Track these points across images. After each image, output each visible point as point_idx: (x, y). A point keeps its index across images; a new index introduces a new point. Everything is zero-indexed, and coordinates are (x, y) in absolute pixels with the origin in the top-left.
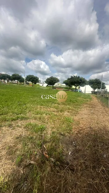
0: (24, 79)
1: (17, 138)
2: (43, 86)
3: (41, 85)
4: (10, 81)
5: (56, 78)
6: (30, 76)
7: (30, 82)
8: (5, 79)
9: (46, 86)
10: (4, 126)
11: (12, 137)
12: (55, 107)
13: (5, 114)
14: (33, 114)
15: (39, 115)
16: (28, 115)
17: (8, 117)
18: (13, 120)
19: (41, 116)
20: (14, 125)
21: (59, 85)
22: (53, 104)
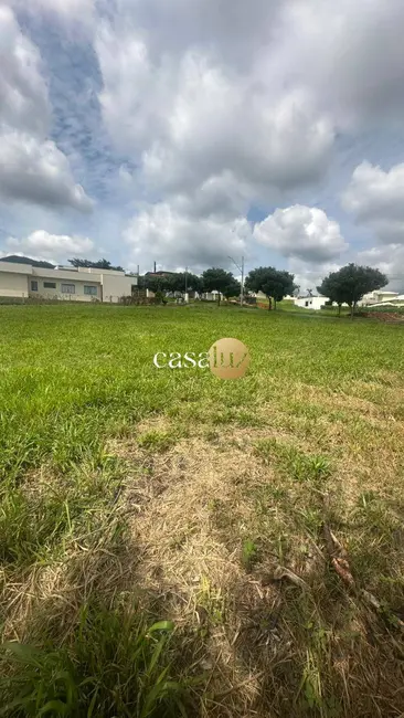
0: (238, 285)
1: (237, 482)
2: (310, 306)
3: (300, 303)
4: (197, 295)
5: (369, 270)
6: (261, 271)
7: (260, 296)
8: (183, 290)
9: (322, 307)
10: (195, 436)
11: (221, 475)
12: (366, 395)
13: (192, 400)
14: (281, 410)
15: (303, 420)
16: (262, 412)
17: (204, 411)
18: (218, 421)
19: (312, 422)
20: (222, 439)
21: (384, 299)
22: (359, 382)
